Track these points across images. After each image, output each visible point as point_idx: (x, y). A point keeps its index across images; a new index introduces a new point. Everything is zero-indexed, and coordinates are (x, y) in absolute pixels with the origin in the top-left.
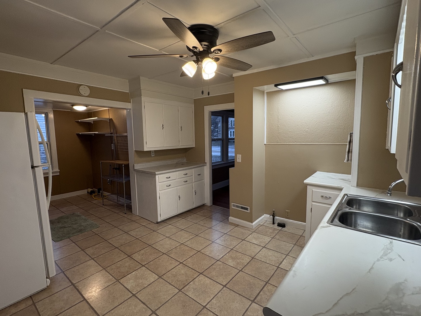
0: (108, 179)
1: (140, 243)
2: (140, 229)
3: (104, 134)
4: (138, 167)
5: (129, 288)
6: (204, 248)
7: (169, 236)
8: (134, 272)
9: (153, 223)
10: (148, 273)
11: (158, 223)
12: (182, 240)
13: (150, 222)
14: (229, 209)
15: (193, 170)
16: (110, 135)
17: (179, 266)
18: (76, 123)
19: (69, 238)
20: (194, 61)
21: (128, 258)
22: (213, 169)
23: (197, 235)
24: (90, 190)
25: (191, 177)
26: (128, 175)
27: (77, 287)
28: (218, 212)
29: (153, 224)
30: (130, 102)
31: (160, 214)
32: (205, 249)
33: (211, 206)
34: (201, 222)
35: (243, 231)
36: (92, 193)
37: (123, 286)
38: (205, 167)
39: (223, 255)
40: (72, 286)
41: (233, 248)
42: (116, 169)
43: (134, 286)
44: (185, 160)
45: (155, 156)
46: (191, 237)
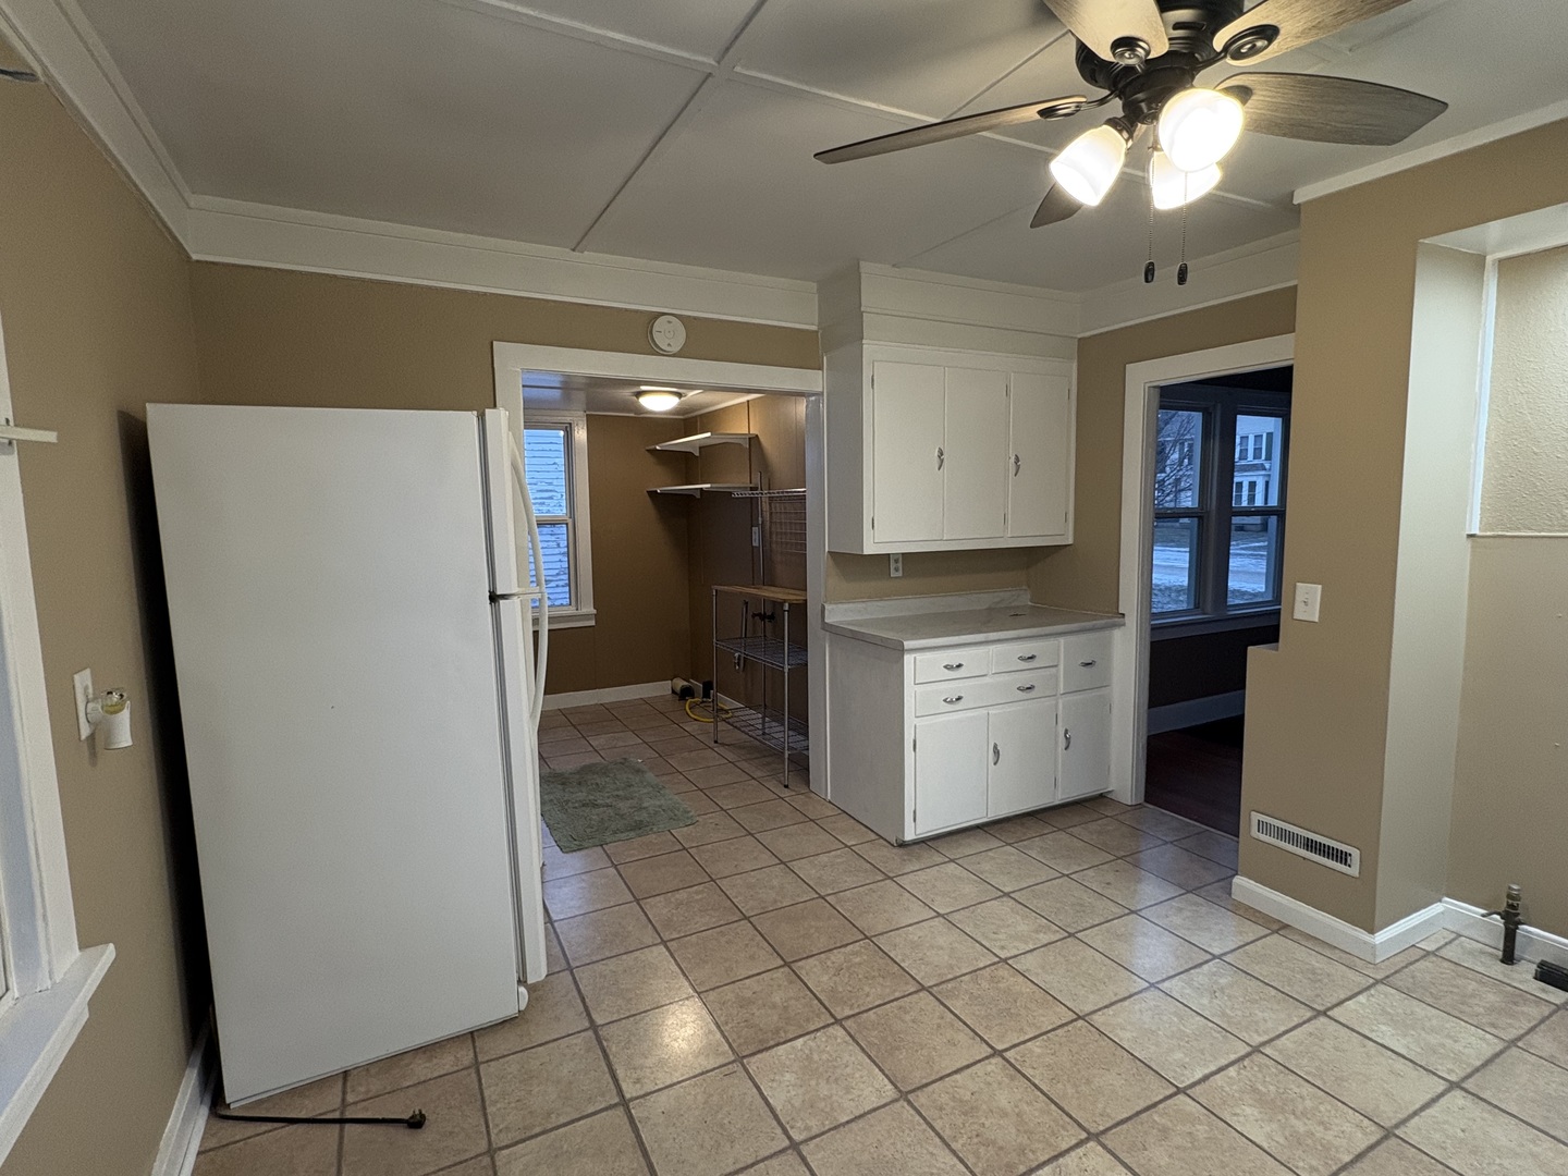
0: (737, 651)
1: (829, 918)
2: (836, 857)
3: (731, 493)
4: (837, 614)
5: (778, 1107)
6: (1106, 1007)
7: (948, 911)
8: (801, 1040)
9: (885, 843)
10: (853, 1059)
11: (903, 845)
12: (1003, 943)
13: (873, 836)
14: (1238, 837)
15: (1062, 640)
16: (748, 494)
17: (989, 1068)
18: (650, 459)
19: (601, 845)
20: (1113, 122)
21: (782, 970)
22: (1153, 644)
23: (1071, 935)
24: (680, 683)
25: (1054, 670)
26: (800, 644)
27: (605, 1044)
28: (1171, 843)
29: (884, 846)
30: (821, 368)
31: (915, 812)
32: (1110, 1011)
33: (1137, 806)
34: (1091, 873)
35: (1317, 962)
36: (686, 693)
37: (755, 1090)
38: (1117, 634)
39: (1207, 1071)
40: (590, 1033)
41: (1264, 1044)
42: (763, 617)
43: (797, 1104)
44: (1025, 599)
45: (904, 576)
46: (1044, 938)
